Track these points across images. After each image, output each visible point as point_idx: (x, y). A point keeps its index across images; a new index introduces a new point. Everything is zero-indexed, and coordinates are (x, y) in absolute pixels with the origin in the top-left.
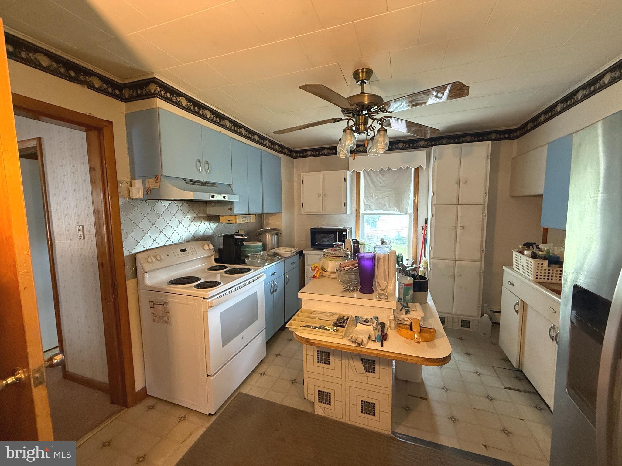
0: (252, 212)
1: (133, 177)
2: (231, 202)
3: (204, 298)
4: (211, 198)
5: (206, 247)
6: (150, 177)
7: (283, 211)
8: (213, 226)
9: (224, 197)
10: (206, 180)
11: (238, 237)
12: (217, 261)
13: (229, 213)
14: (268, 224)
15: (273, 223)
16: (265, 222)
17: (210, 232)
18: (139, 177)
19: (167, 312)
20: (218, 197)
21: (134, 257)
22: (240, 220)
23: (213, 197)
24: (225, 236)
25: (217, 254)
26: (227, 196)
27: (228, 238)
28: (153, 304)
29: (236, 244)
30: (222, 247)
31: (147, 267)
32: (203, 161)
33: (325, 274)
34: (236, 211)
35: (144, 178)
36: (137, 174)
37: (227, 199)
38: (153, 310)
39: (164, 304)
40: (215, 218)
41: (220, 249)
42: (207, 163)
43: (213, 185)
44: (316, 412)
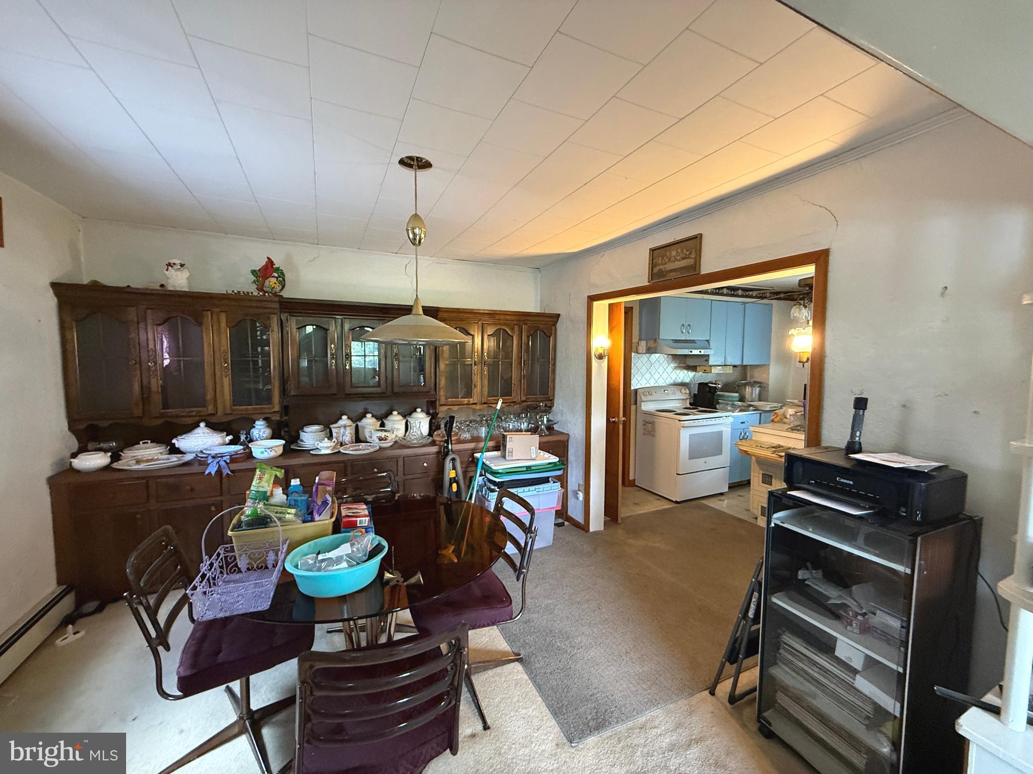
0: (728, 363)
1: (640, 340)
2: (708, 356)
3: (679, 420)
4: (690, 353)
5: (683, 391)
6: (651, 339)
7: (772, 364)
8: (691, 374)
9: (700, 352)
10: (687, 338)
11: (712, 385)
12: (690, 404)
13: (705, 363)
14: (752, 377)
15: (758, 376)
16: (748, 374)
17: (687, 380)
18: (644, 340)
19: (654, 429)
20: (696, 352)
21: (636, 391)
22: (715, 371)
23: (691, 352)
24: (699, 384)
25: (692, 399)
26: (702, 351)
27: (702, 386)
28: (646, 423)
29: (710, 391)
30: (696, 393)
31: (644, 398)
32: (686, 325)
33: (785, 420)
34: (712, 362)
35: (647, 340)
36: (643, 337)
37: (702, 353)
38: (644, 427)
39: (653, 423)
40: (693, 368)
41: (695, 394)
42: (689, 325)
43: (693, 341)
44: (758, 524)
